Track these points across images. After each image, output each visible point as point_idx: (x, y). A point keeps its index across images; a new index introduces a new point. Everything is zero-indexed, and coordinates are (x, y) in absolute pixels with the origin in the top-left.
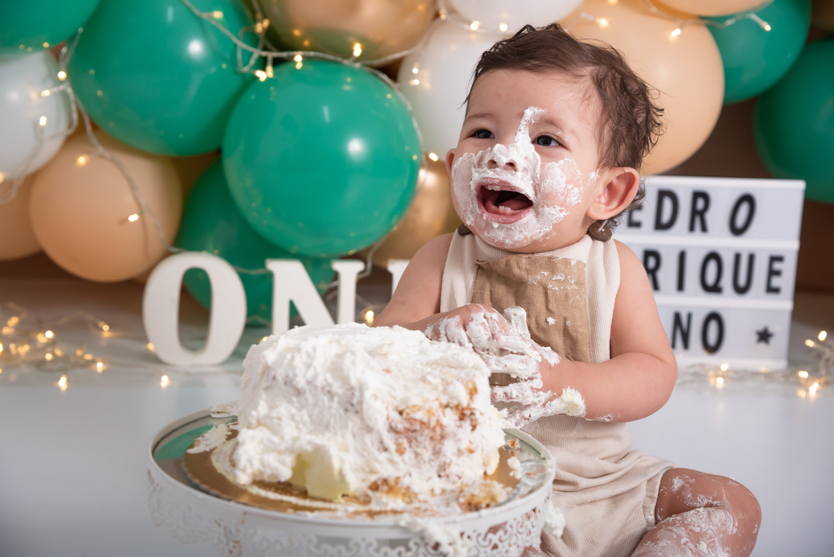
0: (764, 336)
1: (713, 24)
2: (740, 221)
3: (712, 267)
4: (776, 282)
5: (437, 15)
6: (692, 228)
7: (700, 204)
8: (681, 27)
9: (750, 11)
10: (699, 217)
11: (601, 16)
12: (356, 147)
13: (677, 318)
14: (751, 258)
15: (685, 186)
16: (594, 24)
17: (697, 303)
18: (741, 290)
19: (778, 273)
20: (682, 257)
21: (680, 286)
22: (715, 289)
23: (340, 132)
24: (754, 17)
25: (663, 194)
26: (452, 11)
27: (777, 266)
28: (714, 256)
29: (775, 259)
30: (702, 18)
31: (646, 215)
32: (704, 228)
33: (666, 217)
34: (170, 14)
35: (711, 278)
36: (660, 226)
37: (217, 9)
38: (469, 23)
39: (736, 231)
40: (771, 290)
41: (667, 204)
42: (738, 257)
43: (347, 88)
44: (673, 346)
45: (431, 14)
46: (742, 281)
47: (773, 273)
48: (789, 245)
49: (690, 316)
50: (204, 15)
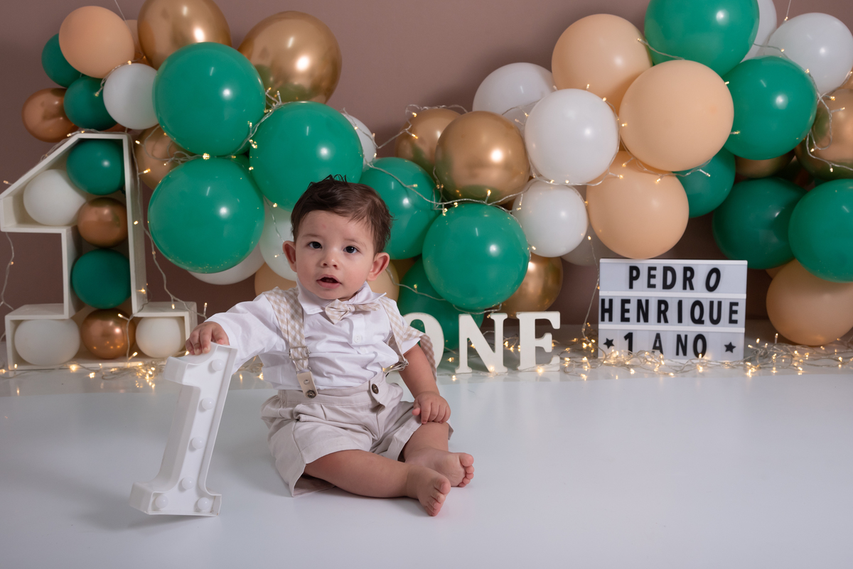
0: (730, 348)
1: (680, 175)
2: (712, 283)
3: (697, 309)
4: (734, 317)
5: (531, 178)
6: (685, 288)
7: (689, 274)
8: (661, 177)
9: (699, 168)
10: (688, 282)
11: (620, 174)
12: (493, 249)
13: (679, 337)
14: (720, 303)
15: (679, 264)
16: (616, 177)
17: (690, 329)
18: (715, 322)
19: (736, 312)
20: (680, 303)
21: (680, 320)
22: (700, 321)
23: (484, 242)
24: (701, 170)
25: (666, 269)
26: (540, 175)
27: (734, 308)
28: (698, 303)
29: (732, 304)
30: (674, 172)
31: (658, 281)
32: (692, 288)
33: (669, 281)
34: (393, 185)
35: (697, 316)
36: (666, 287)
37: (415, 183)
38: (550, 181)
39: (711, 289)
40: (732, 321)
41: (669, 274)
42: (712, 303)
43: (486, 216)
44: (677, 354)
45: (528, 178)
46: (715, 317)
47: (732, 312)
48: (741, 296)
49: (686, 336)
50: (408, 186)
